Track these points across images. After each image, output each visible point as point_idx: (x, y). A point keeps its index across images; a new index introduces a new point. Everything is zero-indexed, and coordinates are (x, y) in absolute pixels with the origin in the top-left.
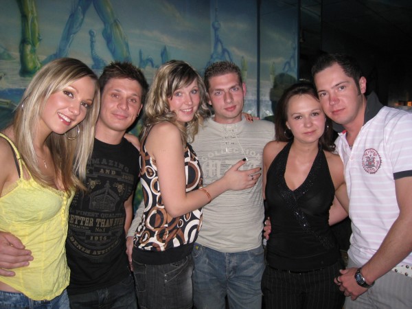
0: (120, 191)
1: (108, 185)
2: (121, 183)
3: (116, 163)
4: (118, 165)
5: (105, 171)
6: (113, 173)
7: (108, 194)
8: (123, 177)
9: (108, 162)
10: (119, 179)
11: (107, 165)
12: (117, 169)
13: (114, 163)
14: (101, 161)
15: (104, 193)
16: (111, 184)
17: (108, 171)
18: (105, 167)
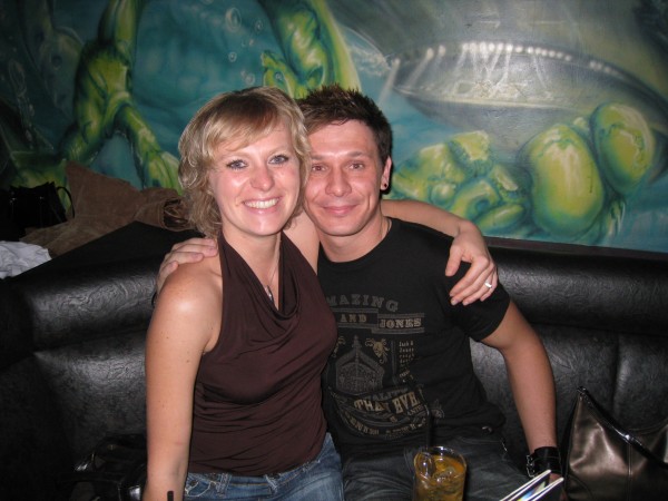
0: (379, 355)
1: (356, 342)
2: (378, 338)
3: (366, 297)
4: (370, 301)
5: (348, 318)
6: (363, 318)
7: (361, 361)
8: (383, 325)
9: (350, 300)
10: (374, 330)
11: (351, 306)
12: (369, 311)
13: (362, 299)
14: (338, 300)
15: (353, 360)
16: (362, 342)
17: (352, 317)
18: (347, 310)
